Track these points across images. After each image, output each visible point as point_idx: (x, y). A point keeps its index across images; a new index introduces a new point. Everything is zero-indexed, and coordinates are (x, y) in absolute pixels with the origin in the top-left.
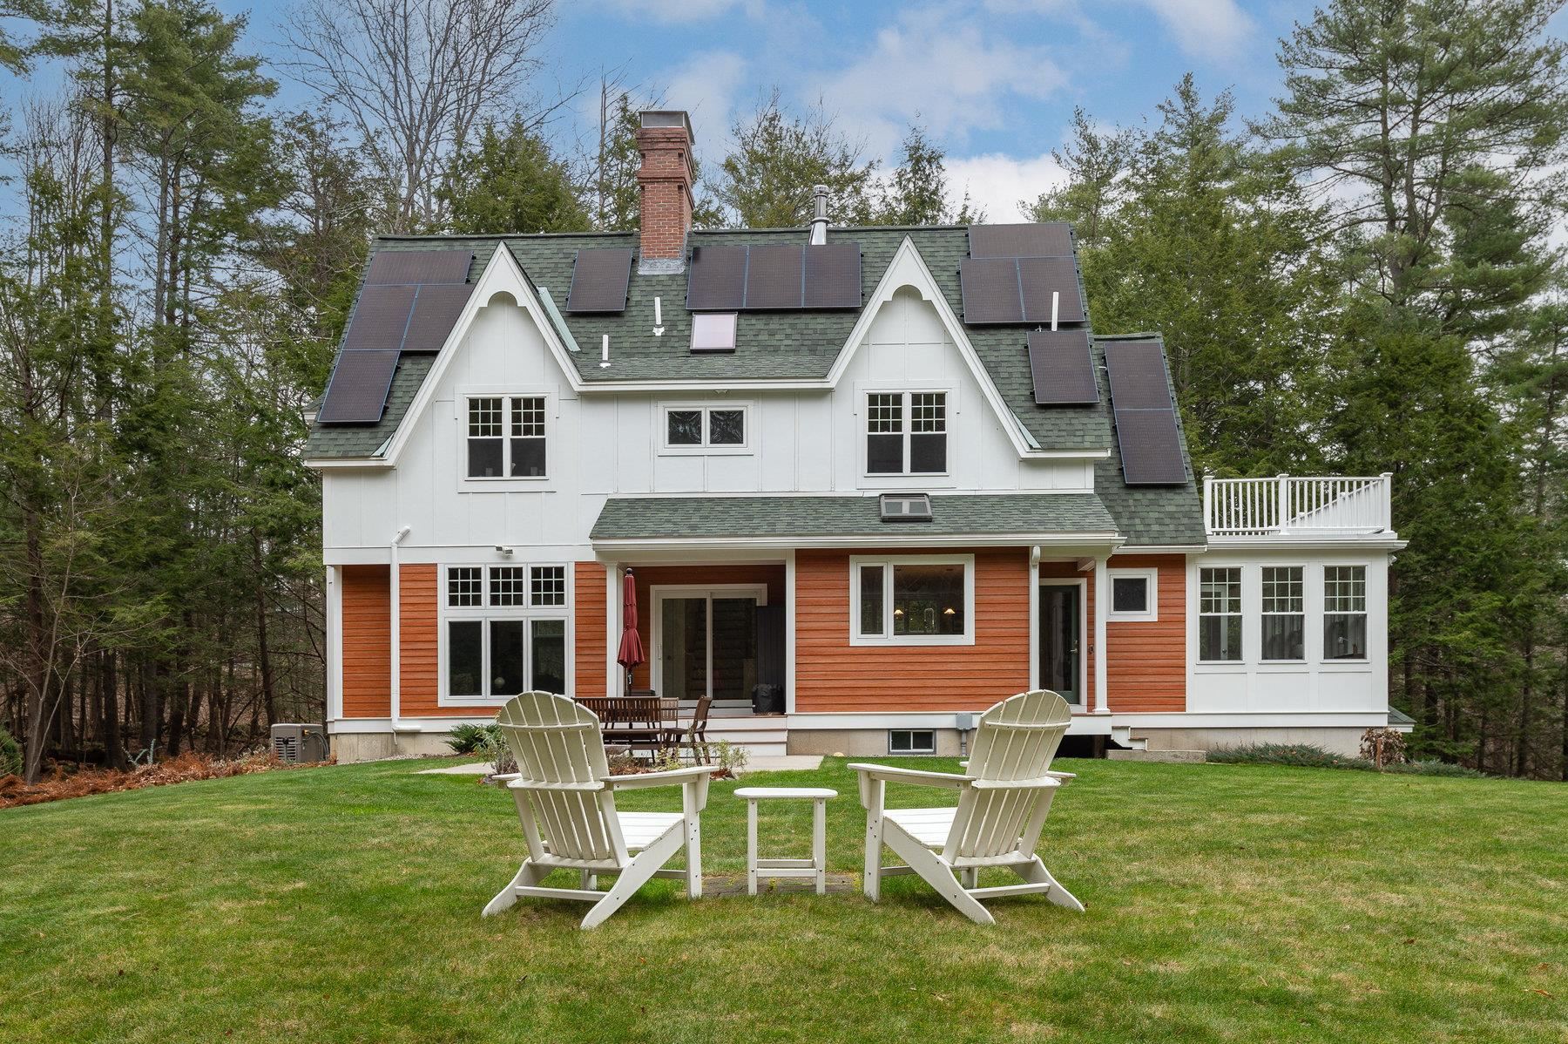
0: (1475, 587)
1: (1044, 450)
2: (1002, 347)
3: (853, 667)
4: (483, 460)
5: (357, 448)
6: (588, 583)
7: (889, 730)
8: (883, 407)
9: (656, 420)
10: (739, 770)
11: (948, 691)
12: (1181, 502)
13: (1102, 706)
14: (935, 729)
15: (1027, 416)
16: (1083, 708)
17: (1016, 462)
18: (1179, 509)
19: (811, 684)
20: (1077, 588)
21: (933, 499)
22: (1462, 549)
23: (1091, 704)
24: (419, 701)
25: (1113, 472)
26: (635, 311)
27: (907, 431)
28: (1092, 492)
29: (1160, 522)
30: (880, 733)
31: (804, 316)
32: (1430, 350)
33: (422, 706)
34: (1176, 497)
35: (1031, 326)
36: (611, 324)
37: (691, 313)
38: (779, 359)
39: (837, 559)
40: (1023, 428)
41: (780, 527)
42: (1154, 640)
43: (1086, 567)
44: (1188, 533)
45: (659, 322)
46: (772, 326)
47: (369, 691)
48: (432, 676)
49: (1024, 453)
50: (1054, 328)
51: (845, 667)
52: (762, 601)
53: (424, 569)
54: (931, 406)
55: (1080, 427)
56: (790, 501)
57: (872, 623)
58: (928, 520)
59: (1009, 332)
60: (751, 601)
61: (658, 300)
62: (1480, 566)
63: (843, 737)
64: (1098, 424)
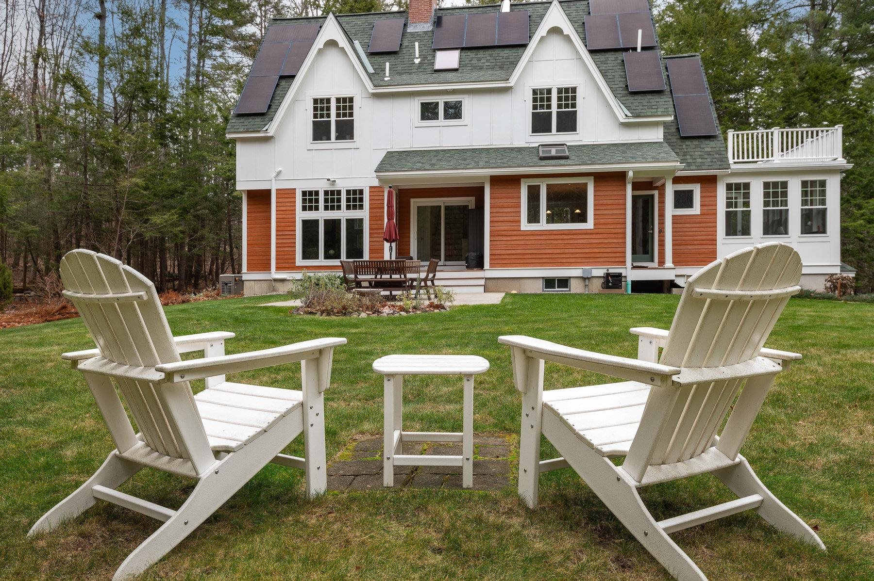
0: (864, 197)
1: (634, 117)
2: (608, 62)
3: (523, 242)
4: (320, 132)
5: (254, 126)
6: (376, 198)
7: (543, 278)
8: (541, 97)
9: (414, 107)
10: (450, 304)
11: (577, 256)
12: (714, 146)
13: (669, 263)
14: (570, 277)
15: (624, 98)
16: (655, 264)
17: (617, 124)
18: (713, 150)
19: (498, 252)
20: (652, 196)
21: (569, 147)
22: (856, 176)
23: (662, 262)
24: (286, 263)
25: (673, 130)
26: (405, 51)
27: (554, 109)
28: (662, 140)
29: (701, 157)
30: (538, 280)
31: (497, 50)
32: (836, 71)
33: (287, 265)
34: (712, 143)
35: (626, 50)
36: (392, 58)
37: (435, 50)
38: (482, 73)
39: (514, 181)
40: (621, 105)
41: (481, 164)
42: (698, 225)
43: (658, 184)
44: (719, 163)
45: (417, 55)
46: (479, 56)
47: (261, 258)
48: (292, 249)
49: (622, 119)
50: (639, 50)
51: (518, 242)
52: (472, 206)
53: (289, 192)
54: (568, 95)
55: (655, 104)
56: (487, 150)
57: (534, 217)
58: (566, 158)
59: (613, 53)
60: (466, 207)
61: (417, 44)
62: (867, 185)
63: (517, 282)
64: (665, 101)
